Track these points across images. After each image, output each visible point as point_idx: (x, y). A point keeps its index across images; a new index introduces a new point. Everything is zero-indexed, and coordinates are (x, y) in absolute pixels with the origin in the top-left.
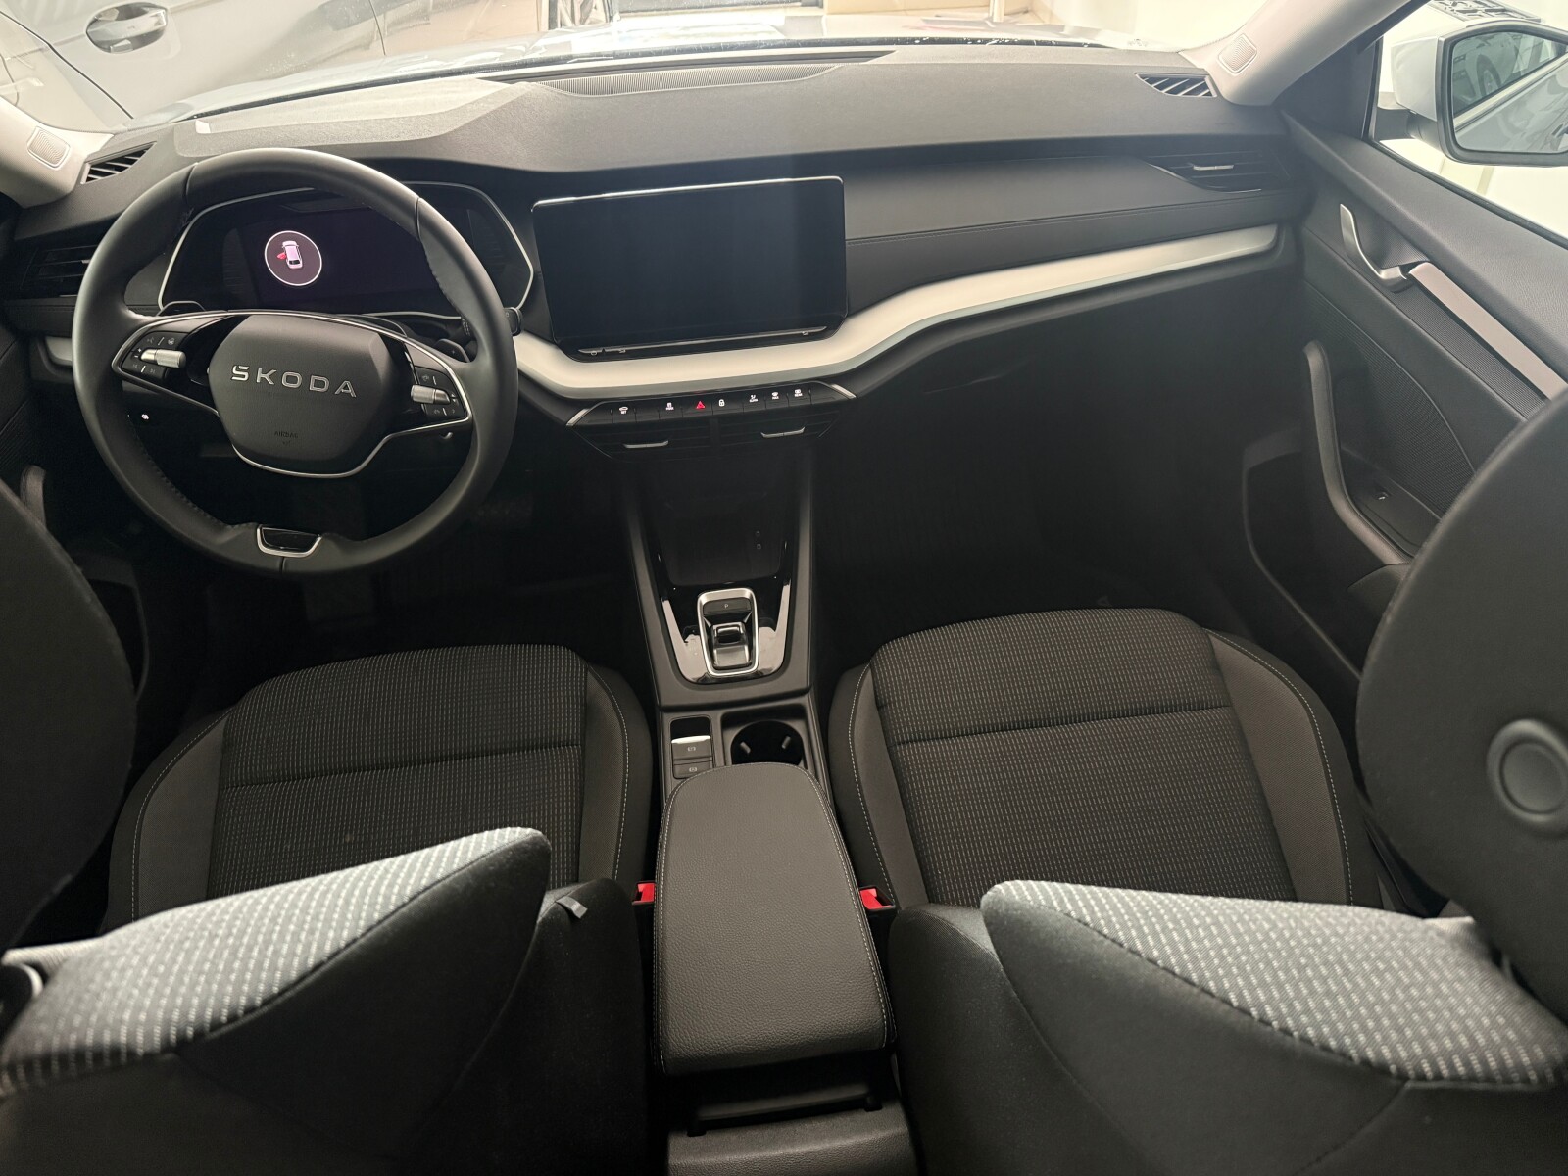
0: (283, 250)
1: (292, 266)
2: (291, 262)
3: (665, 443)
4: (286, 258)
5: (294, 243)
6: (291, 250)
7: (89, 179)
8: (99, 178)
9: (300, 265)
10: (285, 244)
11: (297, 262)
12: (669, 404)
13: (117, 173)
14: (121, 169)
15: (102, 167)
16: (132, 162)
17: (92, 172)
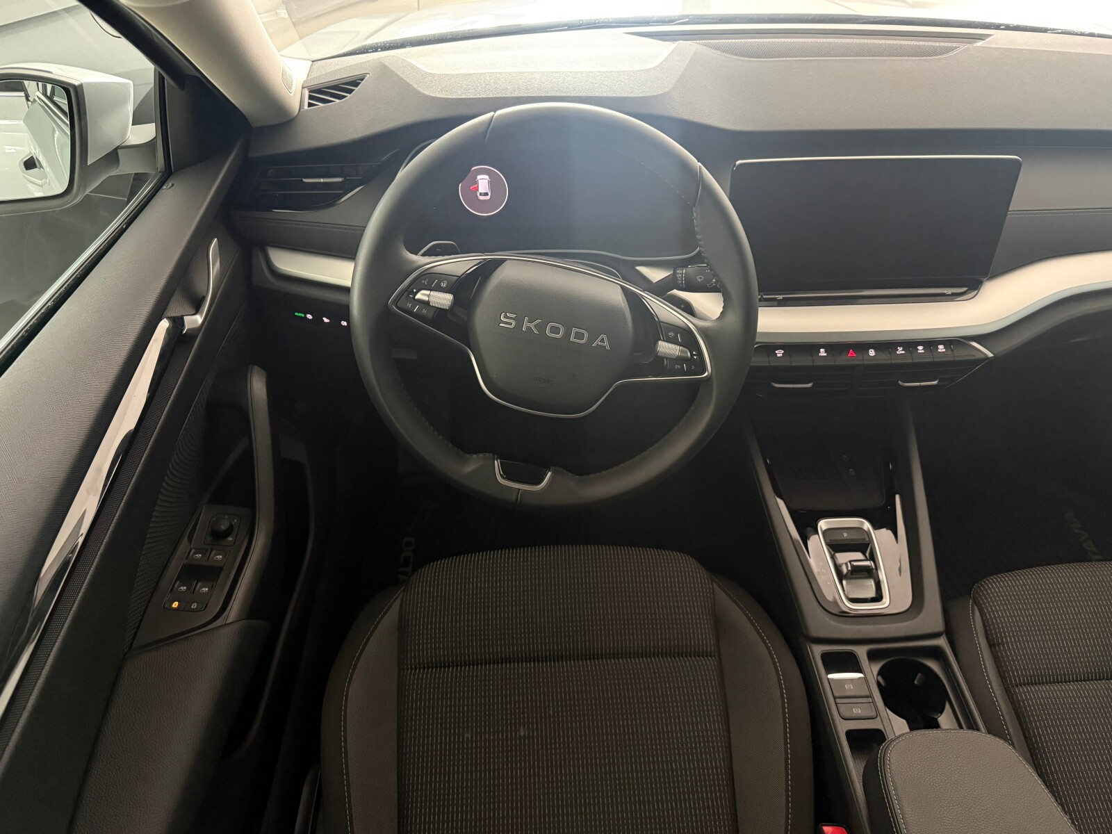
0: (476, 183)
1: (482, 198)
2: (481, 194)
3: (810, 385)
4: (478, 190)
5: (487, 177)
6: (483, 183)
7: (310, 105)
8: (321, 105)
9: (488, 198)
10: (479, 177)
11: (486, 194)
12: (822, 350)
13: (337, 101)
14: (341, 97)
15: (321, 93)
16: (350, 91)
17: (311, 97)
